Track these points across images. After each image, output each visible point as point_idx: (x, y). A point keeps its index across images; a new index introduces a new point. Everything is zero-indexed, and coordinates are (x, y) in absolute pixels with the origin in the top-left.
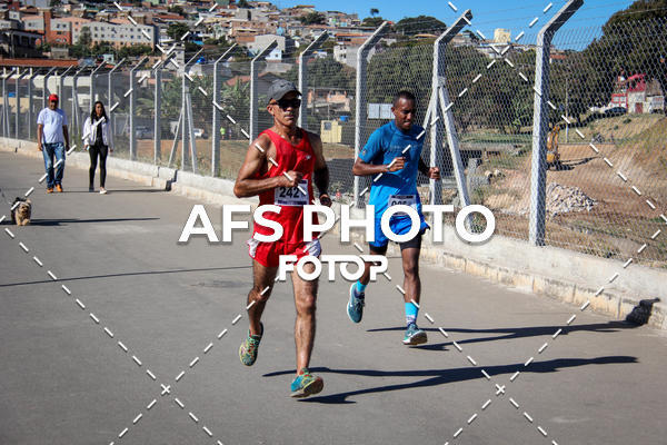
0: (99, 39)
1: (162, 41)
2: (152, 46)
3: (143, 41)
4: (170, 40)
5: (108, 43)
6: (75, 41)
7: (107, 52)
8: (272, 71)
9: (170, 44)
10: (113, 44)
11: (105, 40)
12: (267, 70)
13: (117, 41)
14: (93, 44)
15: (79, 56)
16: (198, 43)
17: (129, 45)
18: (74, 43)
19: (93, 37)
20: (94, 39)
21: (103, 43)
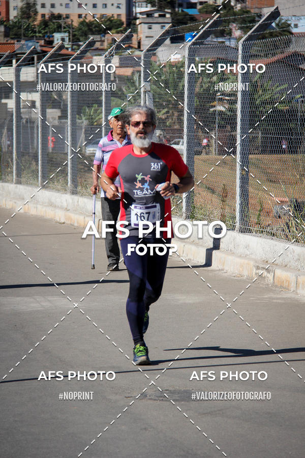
0: (47, 11)
1: (138, 10)
2: (124, 19)
3: (111, 11)
4: (149, 8)
5: (59, 17)
6: (13, 14)
7: (59, 29)
8: (298, 50)
9: (149, 15)
10: (67, 17)
11: (56, 11)
12: (292, 49)
13: (74, 11)
14: (39, 18)
15: (18, 37)
16: (191, 12)
17: (89, 19)
18: (11, 18)
19: (39, 7)
20: (41, 11)
21: (53, 17)
